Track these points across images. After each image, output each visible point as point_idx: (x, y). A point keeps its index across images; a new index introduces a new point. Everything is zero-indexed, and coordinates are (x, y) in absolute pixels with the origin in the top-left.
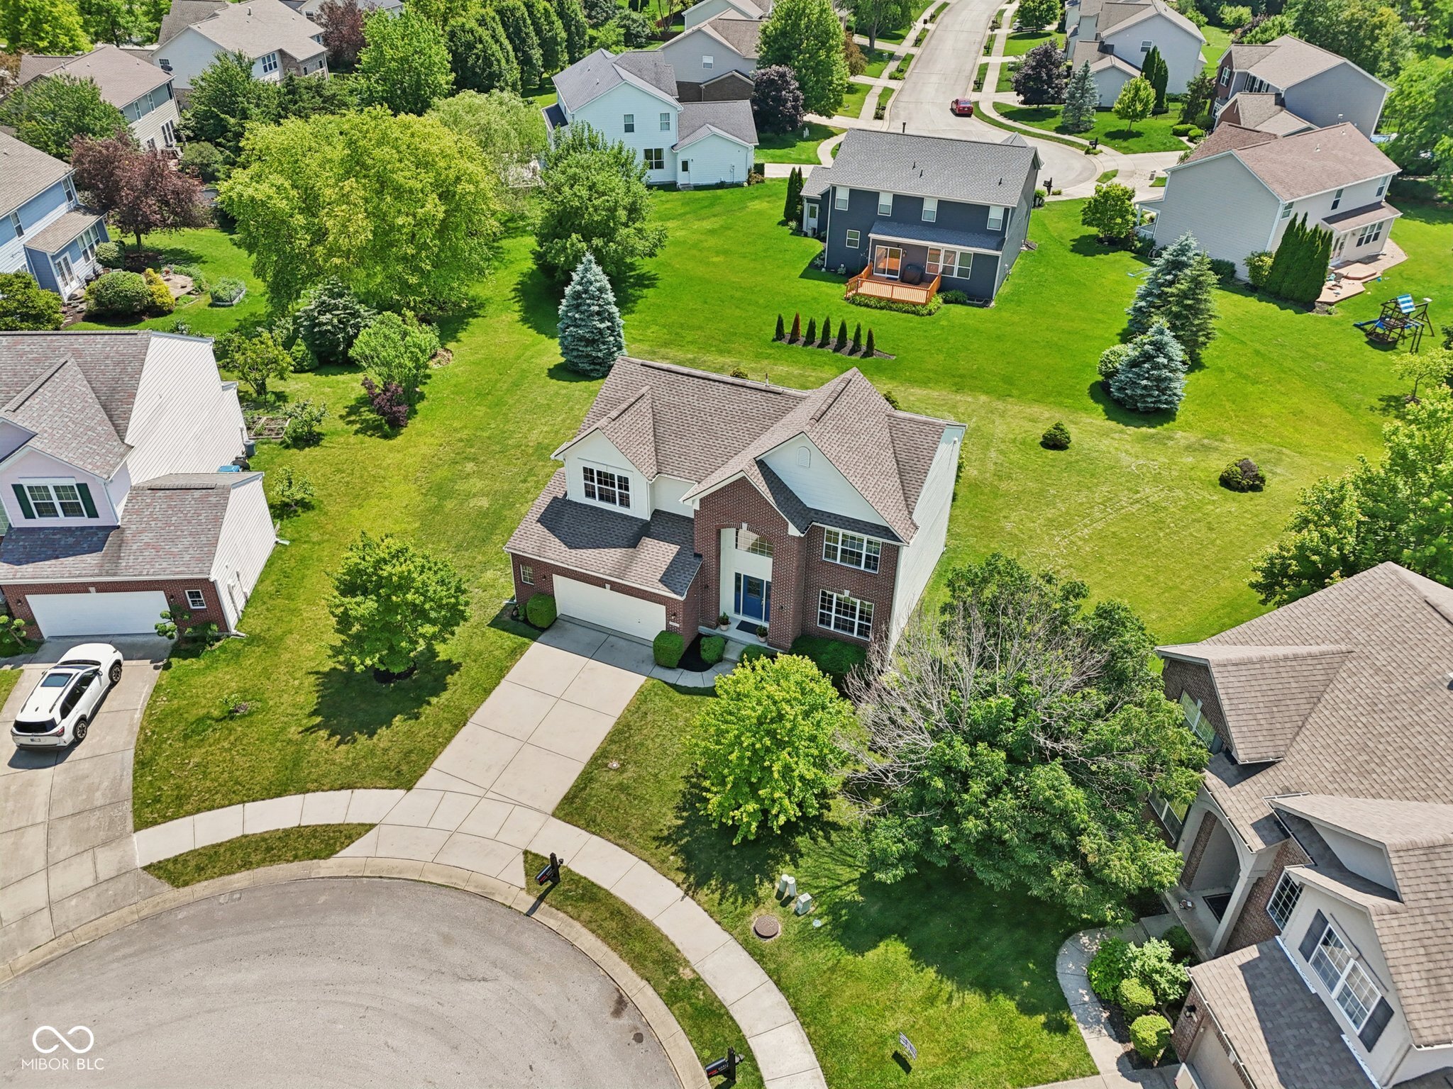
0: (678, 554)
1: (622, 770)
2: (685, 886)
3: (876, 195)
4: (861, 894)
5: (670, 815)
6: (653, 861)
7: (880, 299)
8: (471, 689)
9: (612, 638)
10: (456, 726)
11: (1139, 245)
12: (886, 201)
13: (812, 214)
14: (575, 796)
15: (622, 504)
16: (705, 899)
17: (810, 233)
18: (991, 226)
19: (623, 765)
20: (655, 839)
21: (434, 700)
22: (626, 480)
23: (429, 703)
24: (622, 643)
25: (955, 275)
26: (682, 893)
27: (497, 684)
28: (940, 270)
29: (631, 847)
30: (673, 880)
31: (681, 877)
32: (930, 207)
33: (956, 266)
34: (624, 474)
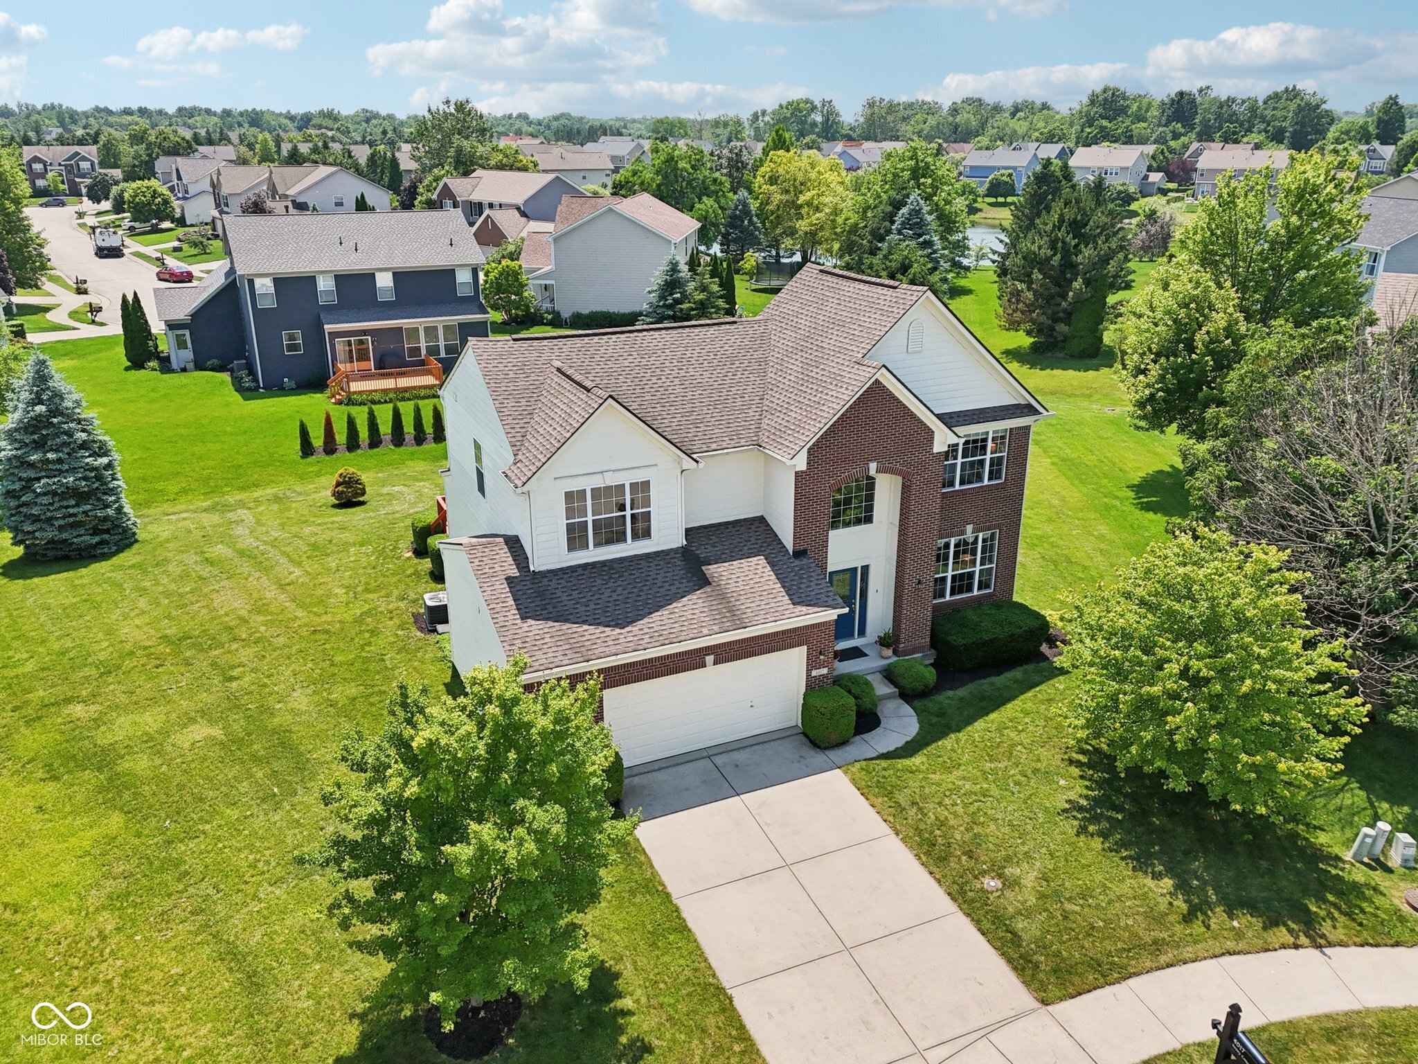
0: (772, 564)
1: (1011, 884)
2: (1303, 940)
3: (311, 280)
4: (1401, 804)
5: (1149, 882)
6: (1230, 945)
7: (385, 391)
8: (654, 945)
9: (719, 760)
10: (724, 1010)
11: (550, 317)
12: (325, 284)
13: (181, 344)
14: (1026, 958)
15: (635, 536)
16: (1340, 934)
17: (191, 365)
18: (464, 291)
19: (1000, 876)
20: (1187, 919)
21: (626, 1003)
22: (646, 484)
23: (630, 1013)
24: (740, 756)
25: (443, 355)
26: (1316, 952)
27: (677, 910)
28: (424, 352)
29: (1188, 952)
30: (1283, 947)
31: (1282, 935)
32: (384, 281)
33: (442, 343)
34: (639, 477)
